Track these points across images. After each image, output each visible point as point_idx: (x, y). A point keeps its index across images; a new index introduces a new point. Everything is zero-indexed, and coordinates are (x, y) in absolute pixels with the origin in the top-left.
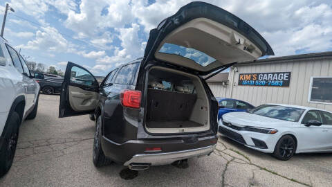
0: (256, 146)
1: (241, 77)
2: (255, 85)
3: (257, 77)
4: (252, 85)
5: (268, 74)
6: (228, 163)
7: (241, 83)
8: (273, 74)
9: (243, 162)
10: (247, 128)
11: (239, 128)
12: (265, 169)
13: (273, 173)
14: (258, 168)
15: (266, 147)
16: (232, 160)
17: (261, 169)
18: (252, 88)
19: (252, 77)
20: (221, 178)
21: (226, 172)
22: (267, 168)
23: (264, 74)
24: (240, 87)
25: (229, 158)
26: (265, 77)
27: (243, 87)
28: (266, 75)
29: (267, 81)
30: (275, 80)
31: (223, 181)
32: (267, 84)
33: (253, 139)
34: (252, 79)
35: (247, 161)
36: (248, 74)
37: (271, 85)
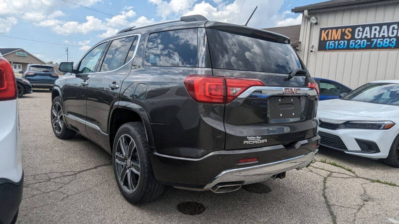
0: (363, 150)
1: (324, 35)
2: (348, 48)
3: (353, 33)
4: (343, 49)
5: (371, 26)
6: (325, 179)
7: (322, 46)
8: (381, 25)
9: (345, 176)
10: (348, 124)
11: (334, 126)
12: (378, 181)
13: (390, 184)
14: (368, 181)
15: (378, 151)
16: (329, 176)
17: (373, 181)
18: (342, 53)
19: (343, 34)
20: (322, 199)
21: (326, 190)
22: (381, 180)
23: (364, 27)
24: (321, 53)
25: (325, 174)
26: (367, 33)
27: (327, 54)
28: (367, 29)
29: (369, 40)
30: (383, 37)
31: (327, 202)
32: (370, 45)
33: (358, 141)
34: (342, 38)
35: (351, 174)
36: (337, 28)
37: (376, 48)
